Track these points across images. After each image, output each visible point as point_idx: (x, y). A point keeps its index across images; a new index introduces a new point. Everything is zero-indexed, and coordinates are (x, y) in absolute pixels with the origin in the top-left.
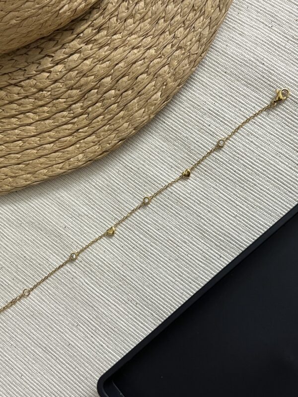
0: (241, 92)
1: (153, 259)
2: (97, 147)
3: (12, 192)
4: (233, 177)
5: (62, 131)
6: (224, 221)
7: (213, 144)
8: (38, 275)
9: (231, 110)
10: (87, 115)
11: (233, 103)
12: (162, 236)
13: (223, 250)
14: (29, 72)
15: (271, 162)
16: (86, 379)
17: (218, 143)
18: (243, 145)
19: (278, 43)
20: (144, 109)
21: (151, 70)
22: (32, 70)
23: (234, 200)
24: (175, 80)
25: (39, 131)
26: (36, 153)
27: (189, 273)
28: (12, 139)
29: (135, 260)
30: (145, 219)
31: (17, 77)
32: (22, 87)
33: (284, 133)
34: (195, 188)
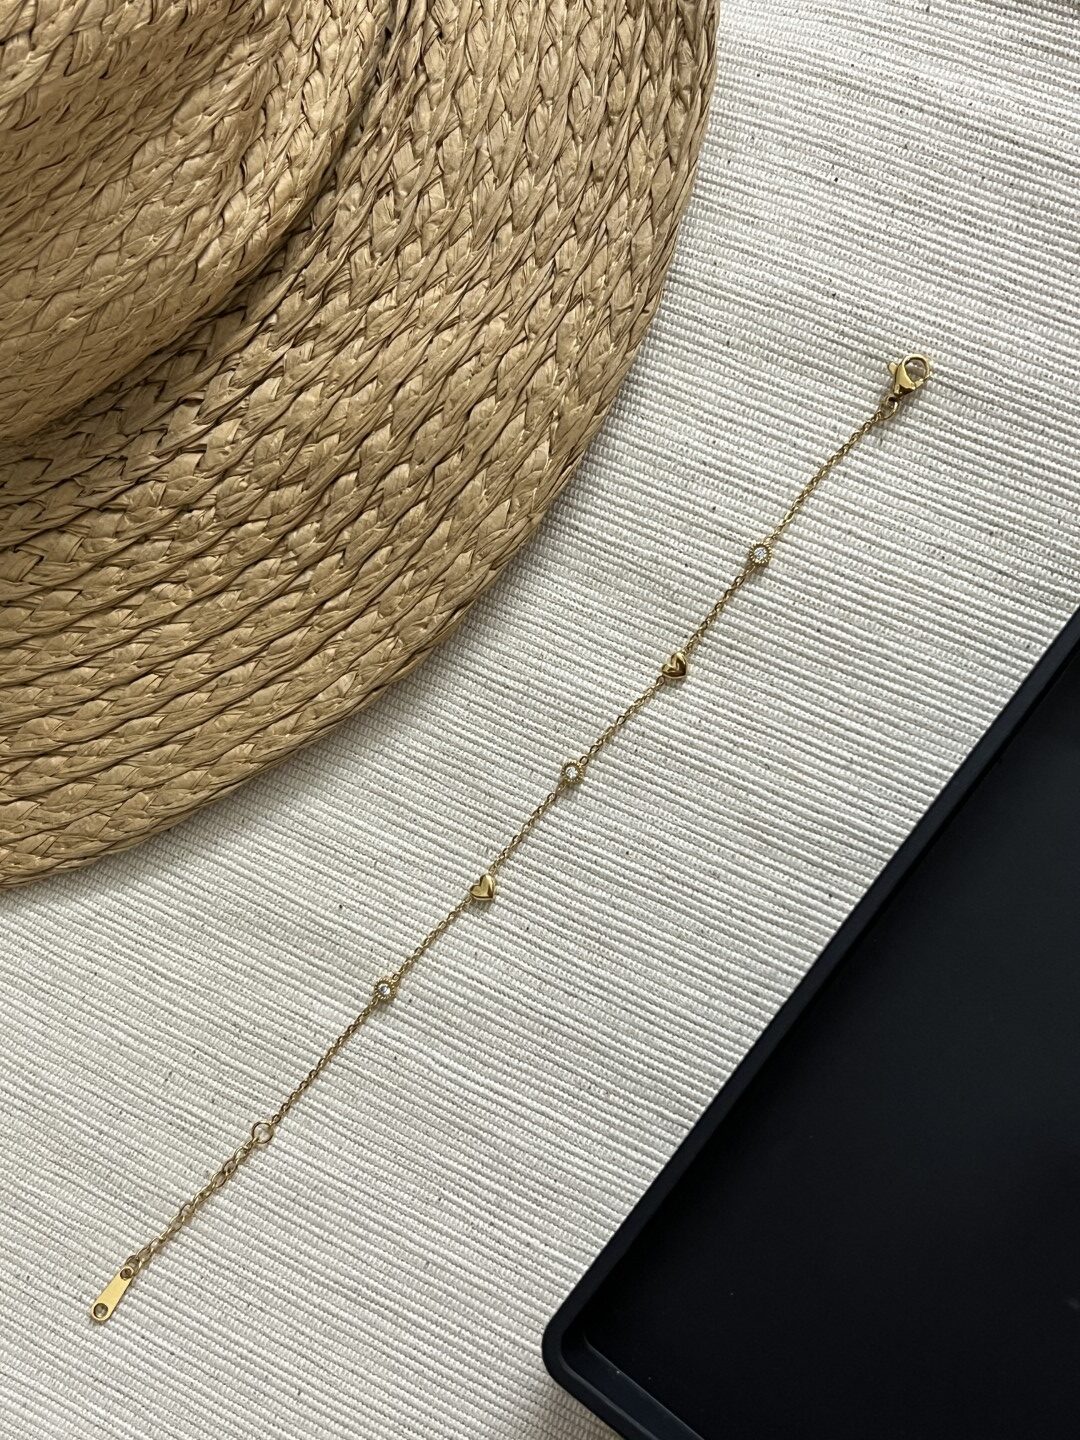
0: (786, 393)
1: (630, 945)
2: (389, 643)
3: (157, 836)
4: (816, 649)
5: (274, 619)
6: (819, 784)
7: (737, 563)
8: (288, 1072)
9: (766, 450)
10: (340, 555)
11: (769, 430)
12: (642, 869)
13: (835, 873)
14: (139, 461)
15: (921, 579)
16: (501, 1358)
17: (751, 556)
18: (826, 546)
19: (866, 226)
20: (508, 502)
21: (507, 382)
22: (147, 454)
23: (833, 716)
24: (584, 398)
25: (204, 632)
26: (209, 700)
27: (746, 966)
28: (125, 674)
29: (575, 960)
30: (579, 830)
31: (104, 485)
32: (124, 510)
33: (941, 488)
34: (710, 705)
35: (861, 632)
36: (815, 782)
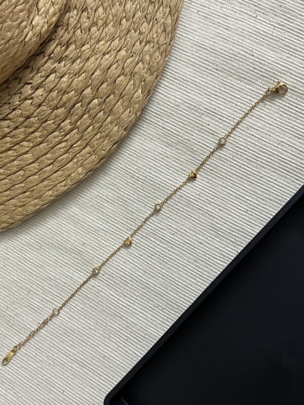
0: (235, 87)
1: (173, 263)
2: (93, 157)
4: (239, 173)
6: (237, 217)
7: (215, 143)
9: (227, 106)
10: (77, 130)
11: (228, 99)
12: (178, 239)
15: (275, 152)
17: (220, 141)
18: (244, 139)
19: (265, 32)
20: (129, 109)
23: (243, 195)
30: (159, 225)
33: (284, 122)
34: (203, 189)
35: (254, 168)
36: (235, 216)
